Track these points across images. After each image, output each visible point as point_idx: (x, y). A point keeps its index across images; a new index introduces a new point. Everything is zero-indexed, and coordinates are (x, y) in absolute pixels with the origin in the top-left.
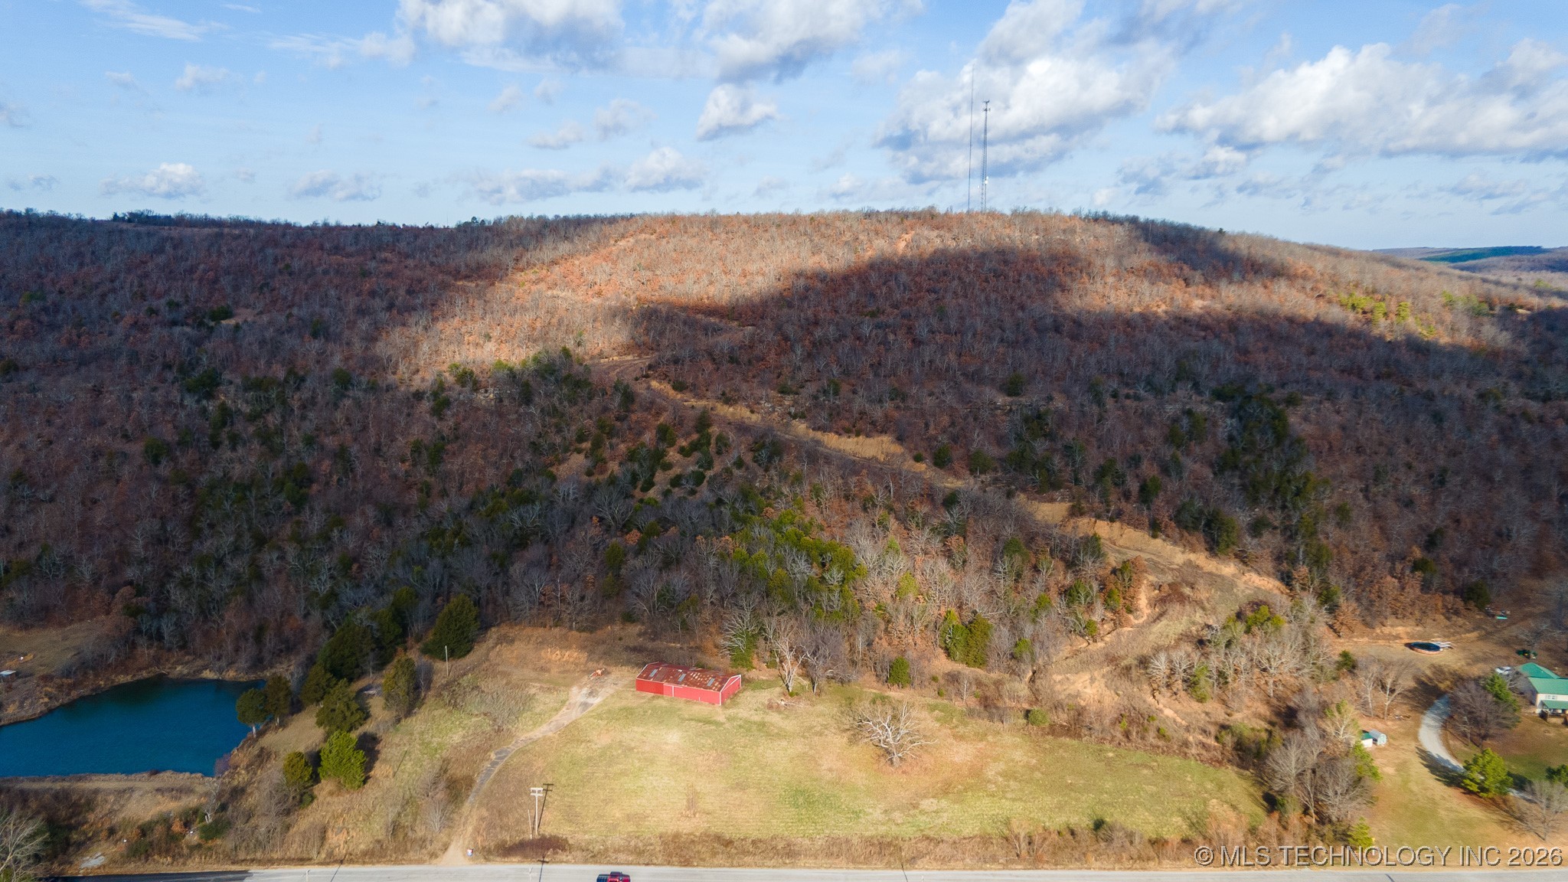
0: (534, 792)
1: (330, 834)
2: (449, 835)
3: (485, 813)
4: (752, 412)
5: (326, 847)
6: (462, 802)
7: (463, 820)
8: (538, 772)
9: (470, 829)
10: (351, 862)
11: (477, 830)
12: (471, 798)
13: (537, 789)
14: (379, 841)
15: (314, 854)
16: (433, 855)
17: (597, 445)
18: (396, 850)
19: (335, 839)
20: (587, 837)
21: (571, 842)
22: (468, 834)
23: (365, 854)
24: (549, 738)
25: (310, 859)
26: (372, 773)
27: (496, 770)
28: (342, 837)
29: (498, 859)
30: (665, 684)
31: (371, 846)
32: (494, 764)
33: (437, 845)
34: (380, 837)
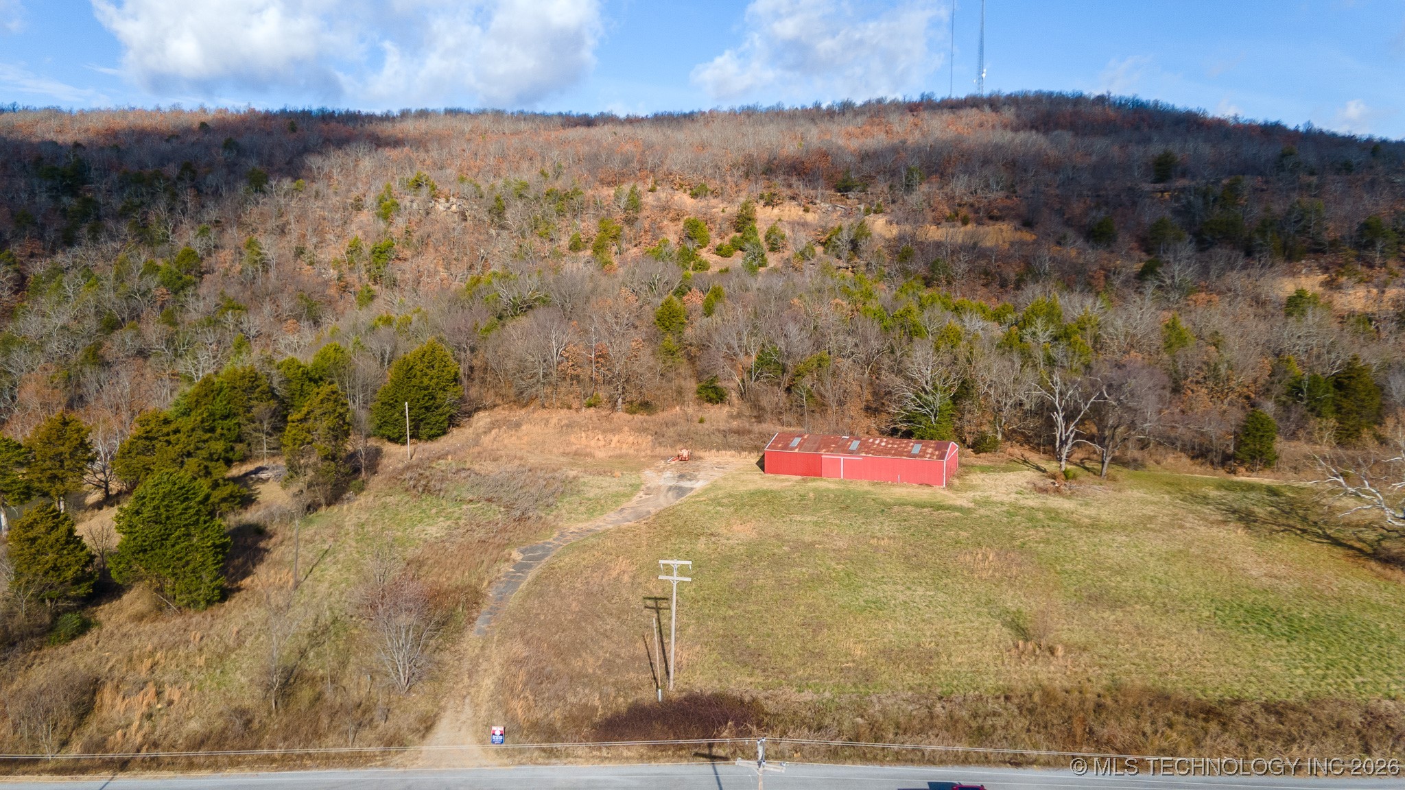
0: (668, 570)
1: (107, 695)
2: (435, 697)
3: (518, 648)
4: (806, 210)
5: (91, 728)
6: (460, 630)
7: (466, 665)
8: (626, 578)
9: (488, 683)
10: (154, 764)
11: (505, 688)
12: (479, 624)
13: (675, 563)
14: (241, 712)
15: (48, 753)
16: (394, 742)
17: (599, 248)
18: (289, 734)
19: (120, 706)
20: (808, 696)
21: (770, 707)
22: (485, 695)
23: (199, 743)
24: (629, 530)
25: (35, 761)
26: (247, 581)
27: (531, 575)
28: (140, 703)
29: (581, 749)
30: (826, 456)
31: (219, 724)
32: (522, 567)
33: (402, 721)
34: (247, 703)
